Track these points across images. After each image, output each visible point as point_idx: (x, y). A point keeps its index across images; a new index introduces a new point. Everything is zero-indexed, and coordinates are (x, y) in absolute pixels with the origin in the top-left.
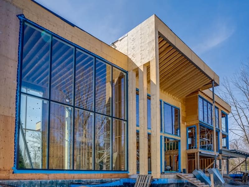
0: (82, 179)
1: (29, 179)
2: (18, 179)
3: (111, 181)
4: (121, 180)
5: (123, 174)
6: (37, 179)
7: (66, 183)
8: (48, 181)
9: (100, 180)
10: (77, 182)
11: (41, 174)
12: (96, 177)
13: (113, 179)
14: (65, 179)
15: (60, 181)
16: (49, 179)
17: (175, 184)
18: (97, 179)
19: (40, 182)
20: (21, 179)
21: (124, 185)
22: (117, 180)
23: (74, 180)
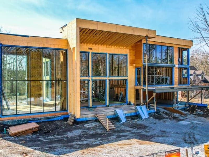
0: (36, 117)
1: (8, 120)
2: (3, 120)
3: (55, 117)
4: (62, 116)
5: (63, 112)
6: (11, 120)
7: (26, 120)
8: (17, 120)
9: (47, 117)
10: (32, 120)
11: (13, 117)
12: (45, 115)
13: (55, 116)
14: (26, 118)
15: (23, 119)
16: (17, 119)
17: (94, 120)
18: (45, 117)
19: (12, 121)
20: (4, 120)
21: (64, 119)
22: (59, 117)
23: (31, 118)
